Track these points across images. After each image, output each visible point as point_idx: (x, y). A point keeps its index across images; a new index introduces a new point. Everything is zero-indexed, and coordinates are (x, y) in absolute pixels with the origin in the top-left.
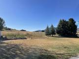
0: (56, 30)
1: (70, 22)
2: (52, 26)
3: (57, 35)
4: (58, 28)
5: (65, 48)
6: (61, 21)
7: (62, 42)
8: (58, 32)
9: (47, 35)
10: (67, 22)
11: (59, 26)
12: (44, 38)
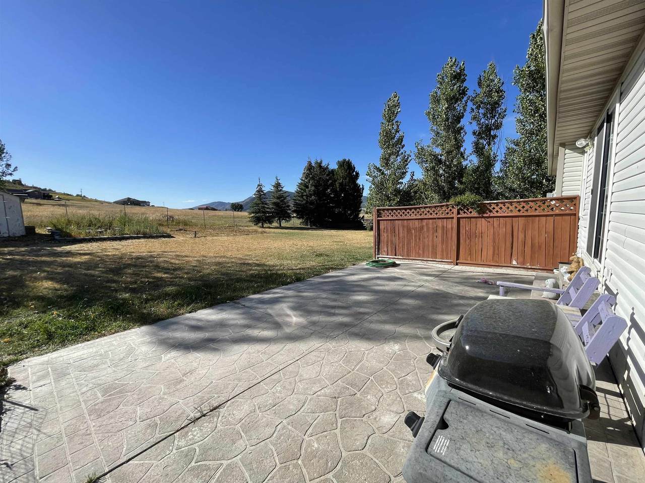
0: (291, 203)
1: (342, 173)
2: (278, 185)
3: (296, 222)
4: (300, 193)
5: (321, 255)
6: (310, 168)
7: (311, 244)
8: (301, 212)
9: (258, 220)
10: (333, 171)
11: (304, 186)
12: (248, 233)
